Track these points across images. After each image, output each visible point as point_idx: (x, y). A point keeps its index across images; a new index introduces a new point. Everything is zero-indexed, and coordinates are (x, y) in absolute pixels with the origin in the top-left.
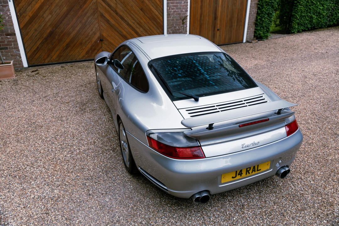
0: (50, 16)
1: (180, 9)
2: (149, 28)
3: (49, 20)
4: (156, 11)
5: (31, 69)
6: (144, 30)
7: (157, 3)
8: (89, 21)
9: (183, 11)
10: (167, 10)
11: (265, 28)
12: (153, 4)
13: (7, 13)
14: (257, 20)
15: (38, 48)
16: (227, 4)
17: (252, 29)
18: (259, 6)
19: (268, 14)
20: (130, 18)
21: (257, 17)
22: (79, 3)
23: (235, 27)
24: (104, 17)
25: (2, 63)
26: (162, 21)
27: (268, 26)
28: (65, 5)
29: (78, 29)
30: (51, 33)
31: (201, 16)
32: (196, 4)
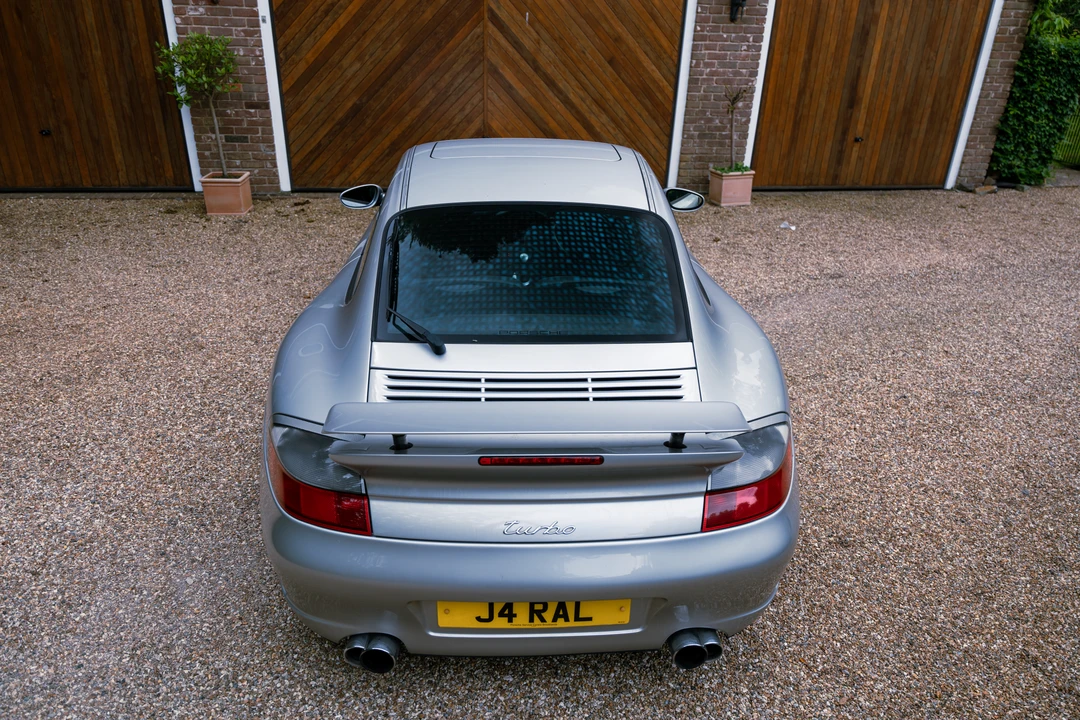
0: (357, 65)
1: (733, 65)
2: (628, 116)
3: (354, 75)
4: (654, 67)
5: (296, 198)
6: (613, 120)
7: (661, 46)
8: (456, 84)
9: (741, 74)
10: (691, 67)
11: (1035, 149)
12: (648, 49)
13: (253, 52)
14: (1004, 120)
15: (319, 145)
16: (901, 62)
17: (982, 147)
18: (1017, 73)
19: (1052, 103)
20: (574, 83)
21: (1006, 110)
22: (436, 34)
23: (922, 135)
24: (501, 76)
25: (223, 176)
26: (672, 98)
27: (1048, 141)
28: (397, 39)
29: (424, 103)
30: (356, 110)
31: (801, 93)
32: (789, 53)
